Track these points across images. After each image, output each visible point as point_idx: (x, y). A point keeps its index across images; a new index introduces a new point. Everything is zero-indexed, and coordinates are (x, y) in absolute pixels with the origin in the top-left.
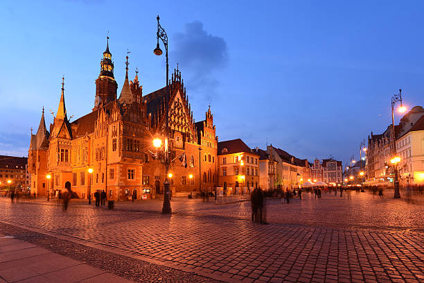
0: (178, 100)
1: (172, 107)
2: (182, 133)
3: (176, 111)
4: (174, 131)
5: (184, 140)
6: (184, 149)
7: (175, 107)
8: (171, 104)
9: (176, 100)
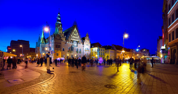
0: (75, 31)
1: (73, 33)
2: (76, 41)
3: (75, 34)
4: (74, 41)
5: (77, 44)
6: (77, 46)
7: (74, 33)
8: (72, 32)
9: (74, 31)
